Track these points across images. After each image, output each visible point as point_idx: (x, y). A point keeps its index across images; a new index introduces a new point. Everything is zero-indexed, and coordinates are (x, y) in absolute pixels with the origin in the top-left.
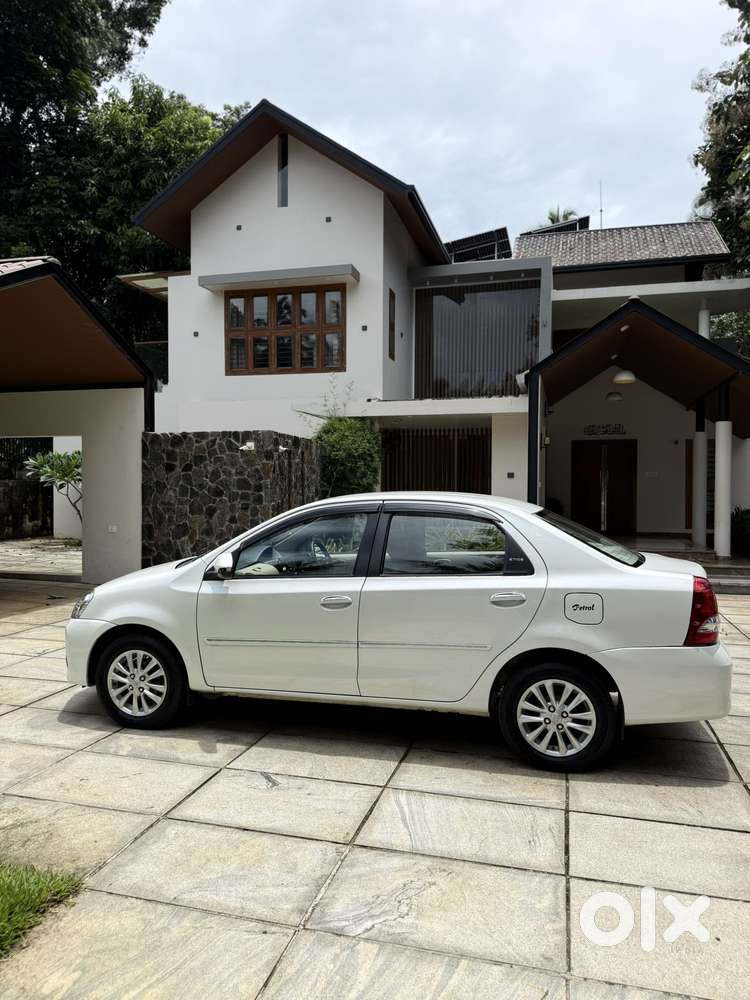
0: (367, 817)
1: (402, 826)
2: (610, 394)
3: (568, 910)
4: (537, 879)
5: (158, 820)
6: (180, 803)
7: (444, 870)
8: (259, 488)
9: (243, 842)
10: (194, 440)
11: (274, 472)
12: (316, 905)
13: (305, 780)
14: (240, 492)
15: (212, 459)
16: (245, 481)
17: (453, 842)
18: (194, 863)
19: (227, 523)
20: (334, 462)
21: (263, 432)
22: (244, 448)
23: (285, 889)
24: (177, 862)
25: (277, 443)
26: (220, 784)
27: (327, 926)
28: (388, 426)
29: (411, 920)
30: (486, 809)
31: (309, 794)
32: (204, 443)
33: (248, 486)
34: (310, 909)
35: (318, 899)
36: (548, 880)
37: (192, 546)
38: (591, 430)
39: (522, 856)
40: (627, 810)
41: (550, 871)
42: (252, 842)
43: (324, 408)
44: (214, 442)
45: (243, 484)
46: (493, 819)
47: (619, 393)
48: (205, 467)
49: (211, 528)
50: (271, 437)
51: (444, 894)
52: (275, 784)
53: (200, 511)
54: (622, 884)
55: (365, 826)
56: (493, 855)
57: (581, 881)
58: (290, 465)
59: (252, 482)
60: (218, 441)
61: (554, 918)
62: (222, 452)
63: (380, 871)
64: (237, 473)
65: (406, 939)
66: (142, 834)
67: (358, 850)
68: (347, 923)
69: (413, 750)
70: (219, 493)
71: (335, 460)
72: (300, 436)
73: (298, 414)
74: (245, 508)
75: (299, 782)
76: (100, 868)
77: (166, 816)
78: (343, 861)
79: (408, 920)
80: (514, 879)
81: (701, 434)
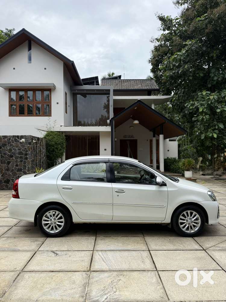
0: (91, 261)
1: (103, 262)
2: (131, 127)
3: (161, 281)
4: (149, 273)
5: (20, 273)
6: (26, 266)
7: (122, 275)
8: (26, 155)
9: (54, 276)
10: (3, 138)
11: (32, 149)
12: (86, 294)
13: (66, 252)
14: (19, 156)
15: (9, 145)
16: (21, 152)
17: (121, 265)
18: (39, 286)
19: (15, 167)
20: (50, 146)
21: (28, 136)
22: (21, 141)
23: (74, 290)
24: (33, 287)
25: (32, 140)
26: (38, 257)
27: (93, 300)
28: (67, 134)
29: (118, 293)
30: (126, 253)
31: (70, 256)
32: (6, 139)
33: (23, 154)
34: (85, 296)
35: (86, 291)
36: (153, 273)
37: (2, 175)
38: (125, 136)
39: (142, 267)
40: (165, 248)
41: (152, 270)
42: (57, 275)
43: (46, 128)
44: (10, 139)
45: (20, 153)
46: (129, 256)
47: (133, 126)
48: (7, 148)
49: (9, 168)
50: (30, 137)
51: (125, 283)
52: (57, 254)
53: (5, 163)
54: (172, 271)
55: (92, 264)
56: (134, 268)
57: (161, 272)
58: (36, 147)
59: (24, 152)
60: (11, 139)
61: (158, 284)
62: (13, 142)
63: (102, 278)
64: (18, 150)
65: (119, 299)
66: (16, 279)
67: (93, 273)
68: (99, 298)
69: (97, 237)
70: (12, 156)
71: (50, 145)
72: (39, 137)
73: (37, 130)
74: (21, 161)
75: (65, 252)
76: (4, 294)
77: (23, 270)
78: (89, 277)
79: (117, 293)
80: (143, 274)
81: (154, 138)
